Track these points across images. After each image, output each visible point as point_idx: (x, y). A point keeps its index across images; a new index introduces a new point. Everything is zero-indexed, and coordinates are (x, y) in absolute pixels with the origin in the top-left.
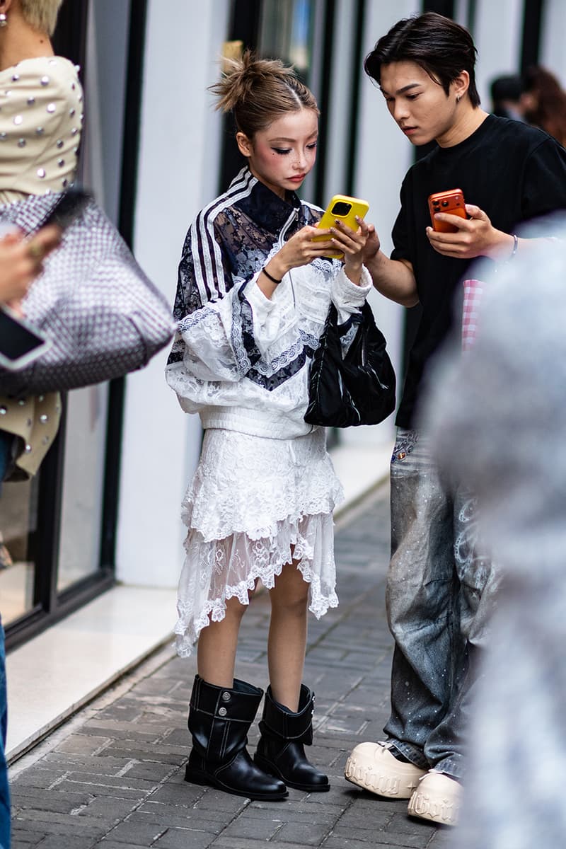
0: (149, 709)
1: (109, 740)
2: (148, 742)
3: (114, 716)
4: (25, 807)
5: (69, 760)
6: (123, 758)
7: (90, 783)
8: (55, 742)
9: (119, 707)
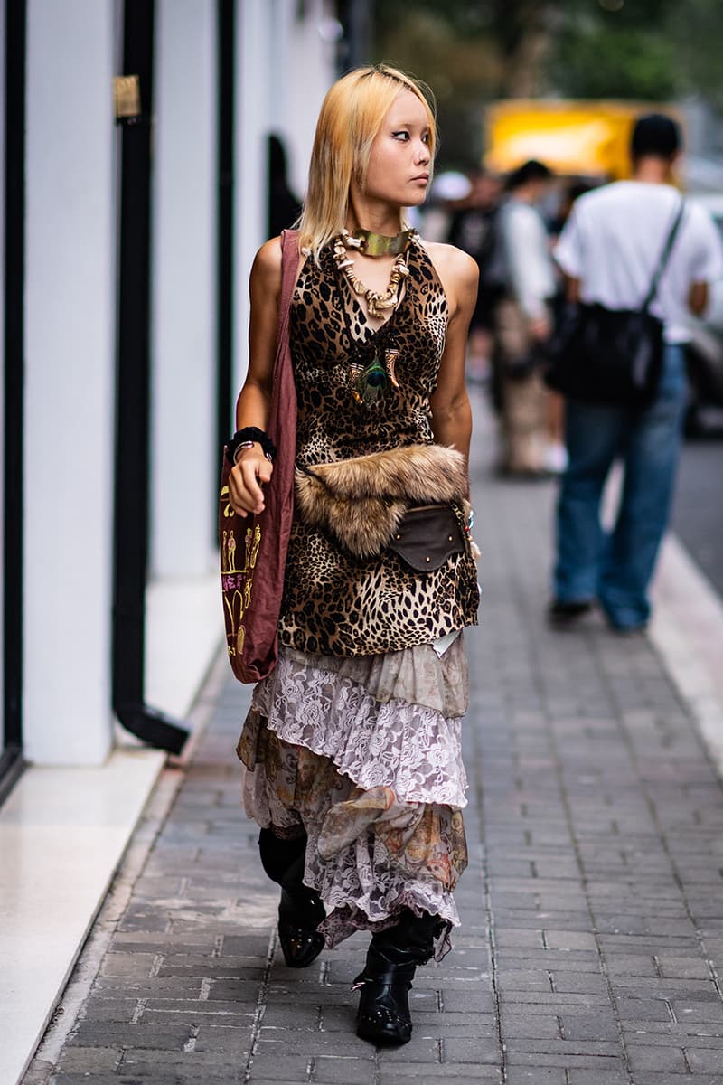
0: (174, 915)
1: (157, 957)
2: (205, 955)
3: (140, 927)
4: (125, 1047)
5: (129, 985)
6: (191, 977)
7: (178, 1011)
8: (92, 964)
9: (137, 915)
